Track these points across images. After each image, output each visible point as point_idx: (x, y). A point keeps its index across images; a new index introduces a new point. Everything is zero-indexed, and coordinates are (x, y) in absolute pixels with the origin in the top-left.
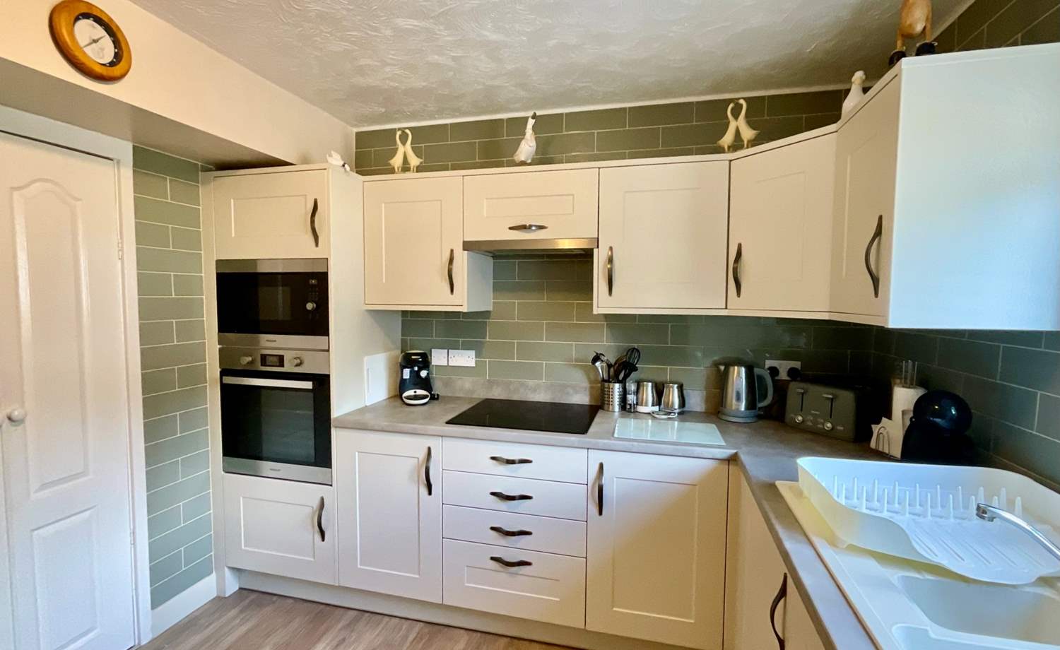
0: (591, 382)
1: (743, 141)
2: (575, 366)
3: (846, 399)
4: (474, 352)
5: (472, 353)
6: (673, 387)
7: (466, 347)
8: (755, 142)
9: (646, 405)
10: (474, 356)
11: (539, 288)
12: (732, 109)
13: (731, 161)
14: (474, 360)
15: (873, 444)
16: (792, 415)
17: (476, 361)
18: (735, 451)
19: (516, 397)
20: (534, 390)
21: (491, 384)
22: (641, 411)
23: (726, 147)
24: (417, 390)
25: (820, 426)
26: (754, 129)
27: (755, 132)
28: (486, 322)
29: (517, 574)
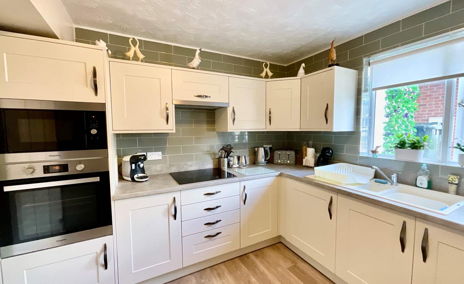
0: (213, 159)
1: (269, 76)
2: (206, 154)
3: (293, 153)
4: (161, 152)
5: (160, 153)
6: (243, 157)
7: (156, 150)
8: (272, 77)
9: (235, 165)
10: (161, 155)
11: (191, 122)
12: (264, 65)
13: (266, 81)
14: (161, 156)
15: (304, 164)
16: (277, 161)
17: (162, 156)
18: (280, 172)
19: (182, 170)
20: (191, 166)
21: (171, 166)
22: (235, 167)
23: (264, 77)
24: (139, 174)
25: (286, 162)
26: (272, 73)
27: (273, 74)
28: (166, 138)
29: (216, 239)
